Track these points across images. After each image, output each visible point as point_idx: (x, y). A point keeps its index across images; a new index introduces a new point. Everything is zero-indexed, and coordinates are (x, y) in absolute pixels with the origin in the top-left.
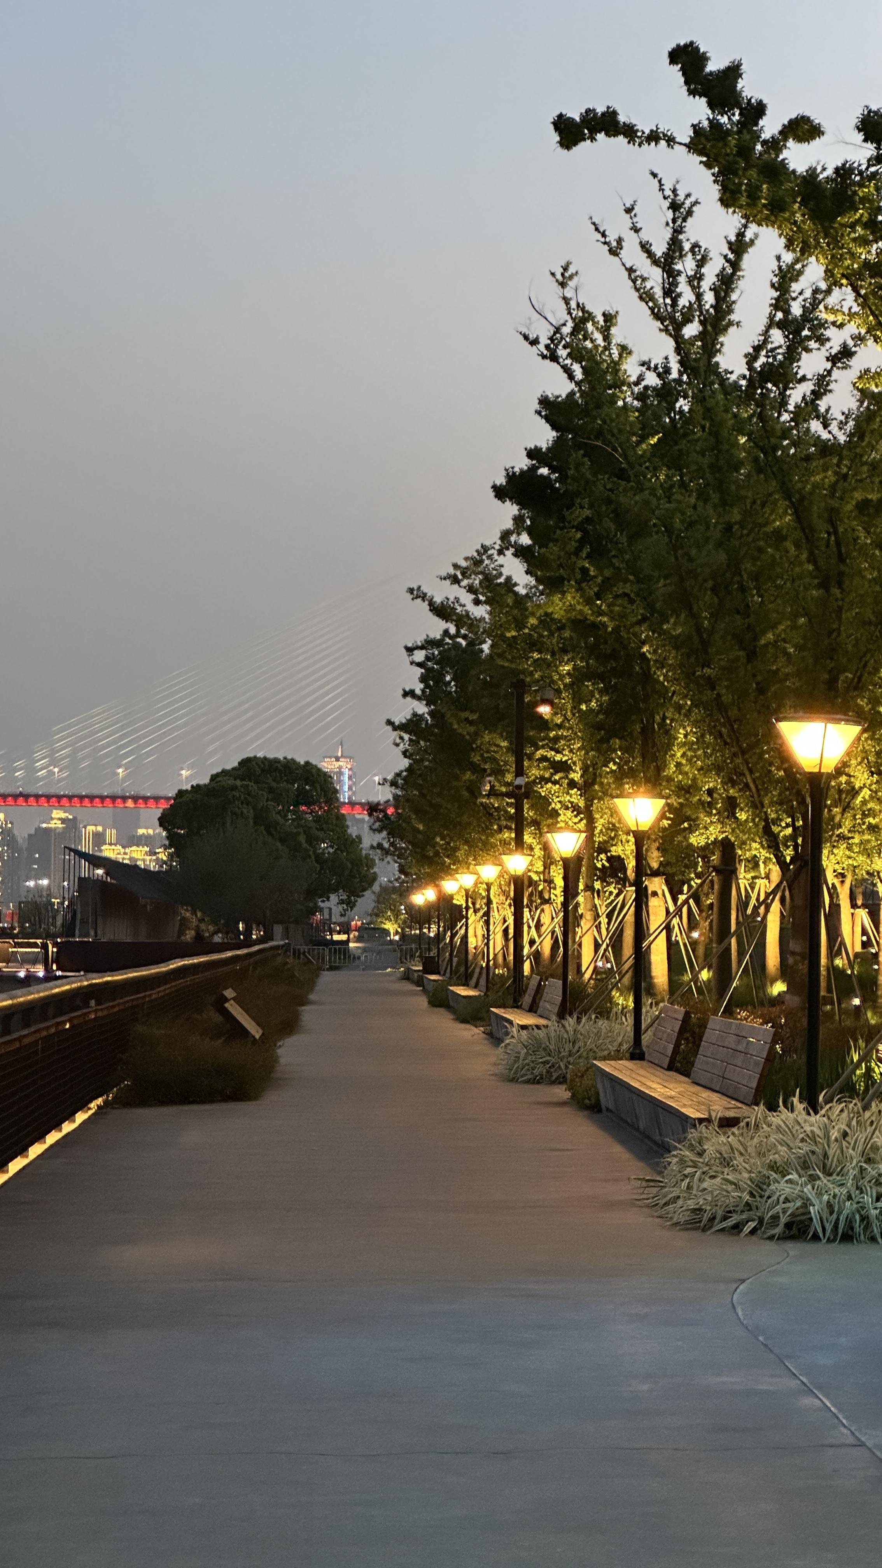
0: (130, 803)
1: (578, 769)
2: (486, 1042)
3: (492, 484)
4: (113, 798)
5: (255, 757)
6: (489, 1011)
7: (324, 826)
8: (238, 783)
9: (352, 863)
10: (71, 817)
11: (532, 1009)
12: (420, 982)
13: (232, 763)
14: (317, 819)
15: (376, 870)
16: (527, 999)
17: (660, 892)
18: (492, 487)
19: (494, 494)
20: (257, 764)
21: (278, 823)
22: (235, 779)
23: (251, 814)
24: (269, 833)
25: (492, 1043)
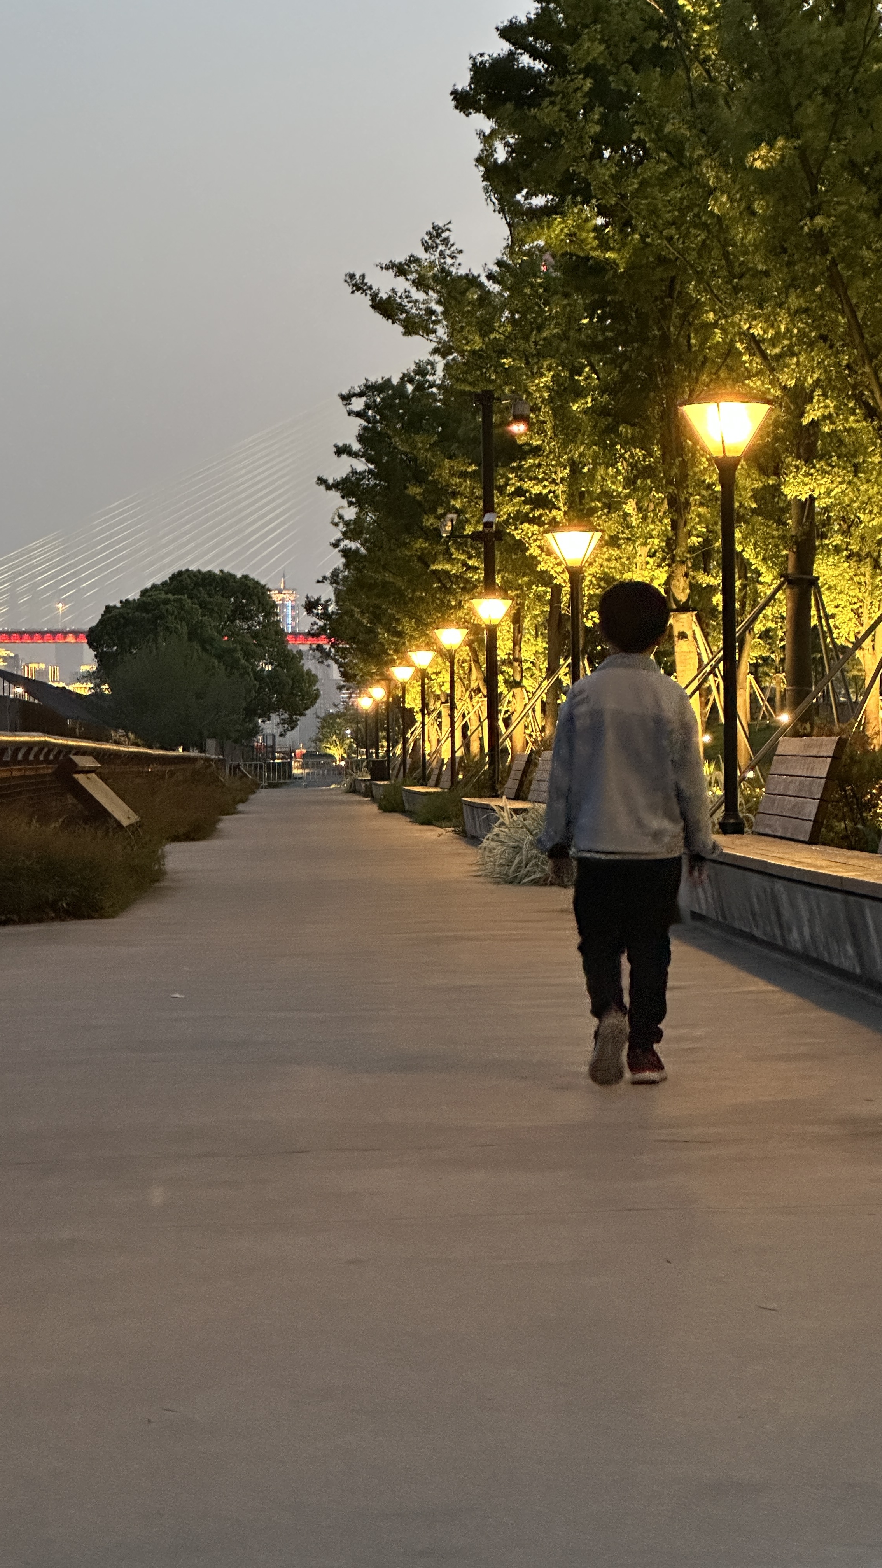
0: (71, 638)
1: (561, 505)
2: (457, 841)
3: (451, 89)
4: (54, 634)
5: (187, 570)
6: (460, 801)
7: (263, 641)
8: (170, 596)
9: (293, 679)
10: (12, 655)
11: (519, 796)
12: (368, 793)
13: (161, 577)
14: (256, 635)
15: (318, 686)
16: (511, 784)
17: (689, 634)
18: (452, 94)
19: (454, 103)
20: (189, 576)
21: (213, 639)
22: (166, 593)
23: (185, 630)
24: (204, 649)
25: (468, 843)
